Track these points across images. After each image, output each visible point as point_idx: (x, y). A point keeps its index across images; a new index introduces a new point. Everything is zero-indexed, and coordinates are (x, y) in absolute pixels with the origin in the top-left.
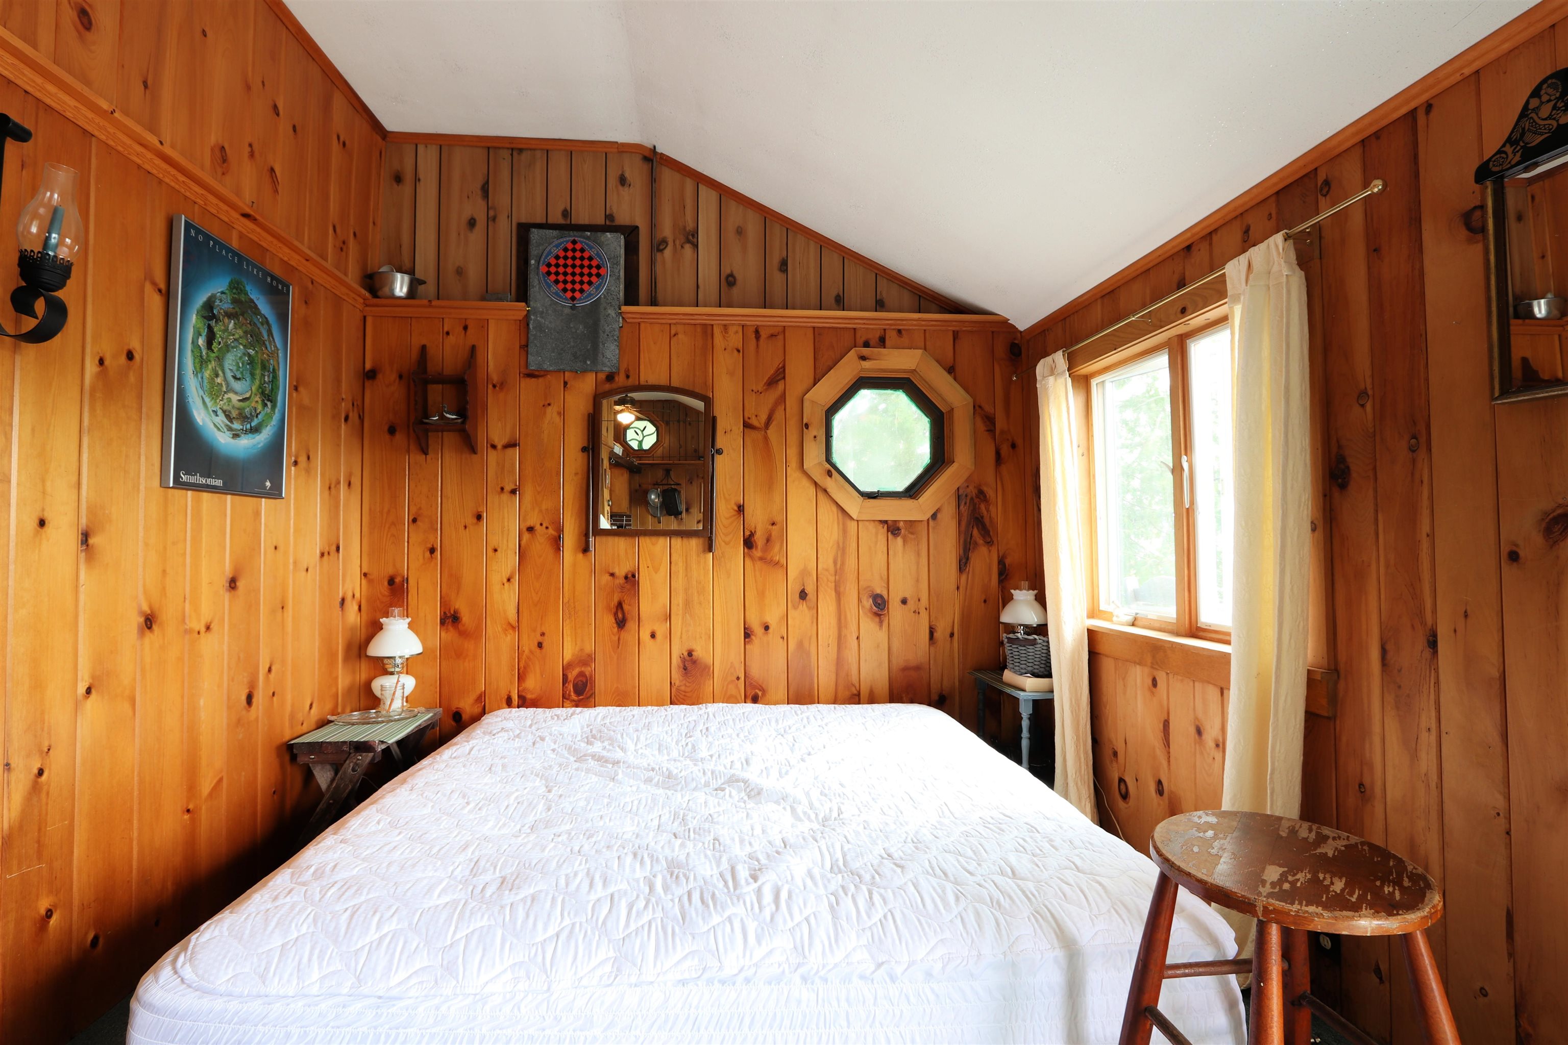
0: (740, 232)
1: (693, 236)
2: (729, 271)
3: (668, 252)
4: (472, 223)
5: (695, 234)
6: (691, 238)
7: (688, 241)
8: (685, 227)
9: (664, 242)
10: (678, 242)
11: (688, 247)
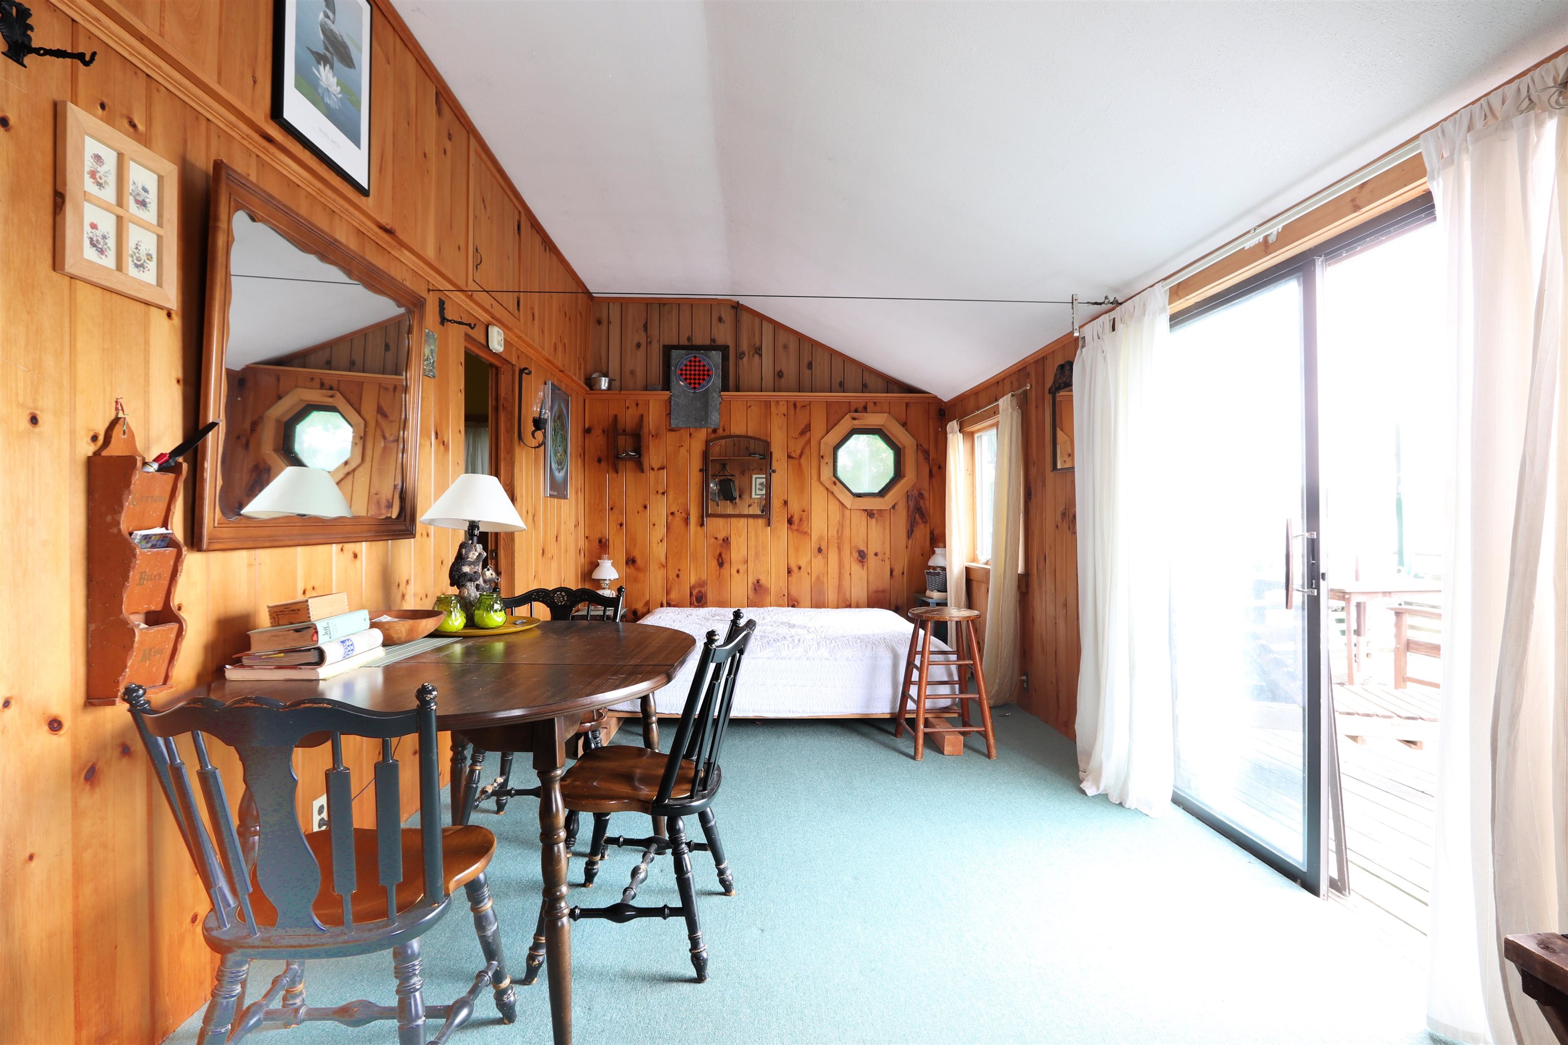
0: (785, 347)
1: (759, 350)
2: (779, 369)
3: (745, 359)
4: (639, 346)
5: (760, 348)
6: (758, 351)
7: (757, 353)
8: (755, 345)
9: (743, 353)
10: (751, 353)
11: (756, 356)
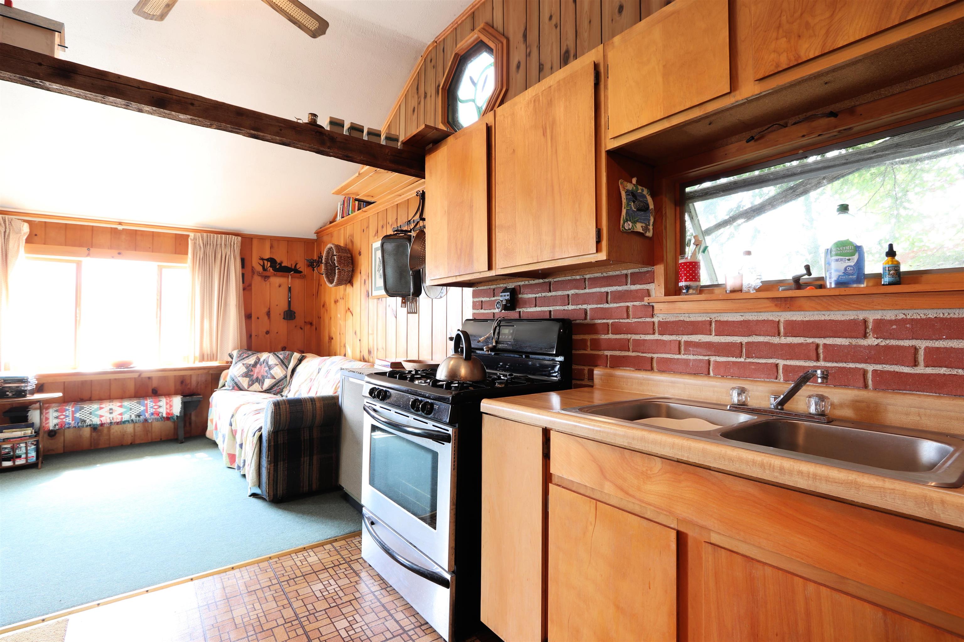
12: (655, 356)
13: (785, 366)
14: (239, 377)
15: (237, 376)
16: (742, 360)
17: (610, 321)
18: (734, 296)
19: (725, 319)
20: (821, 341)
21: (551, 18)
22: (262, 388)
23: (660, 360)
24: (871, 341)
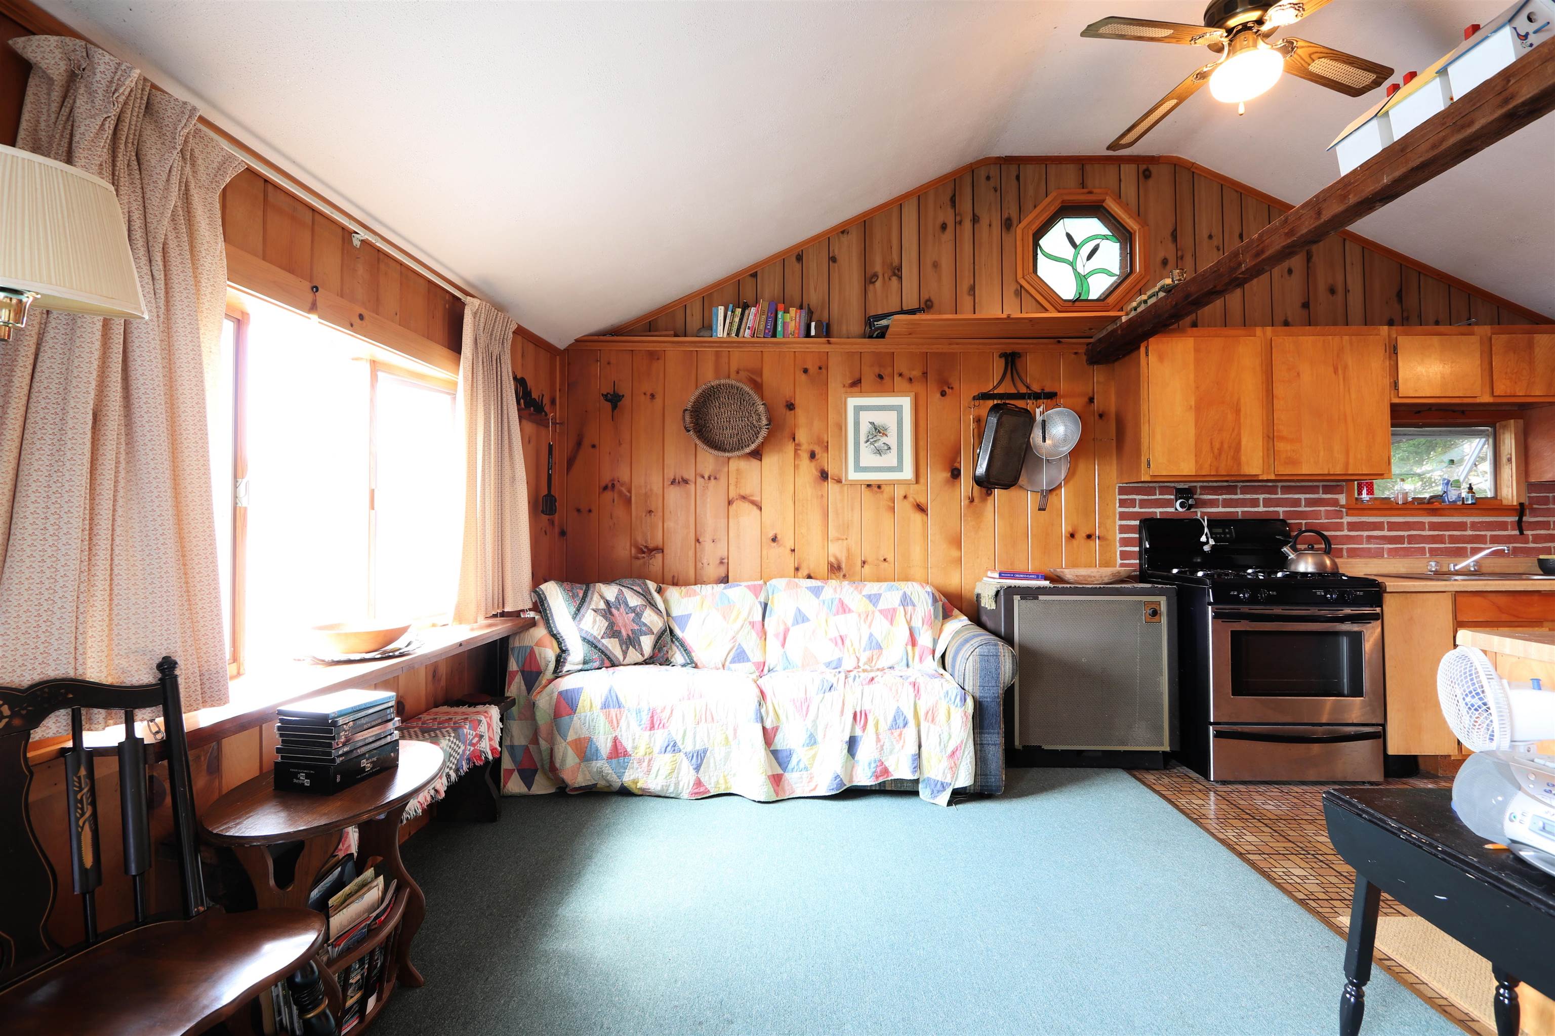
12: (1345, 547)
13: (1429, 548)
14: (602, 638)
15: (599, 637)
16: (1405, 546)
17: (1304, 522)
18: (1405, 506)
19: (1393, 520)
20: (1447, 533)
21: (1210, 237)
22: (642, 655)
23: (1348, 550)
24: (1469, 533)
